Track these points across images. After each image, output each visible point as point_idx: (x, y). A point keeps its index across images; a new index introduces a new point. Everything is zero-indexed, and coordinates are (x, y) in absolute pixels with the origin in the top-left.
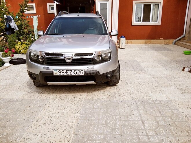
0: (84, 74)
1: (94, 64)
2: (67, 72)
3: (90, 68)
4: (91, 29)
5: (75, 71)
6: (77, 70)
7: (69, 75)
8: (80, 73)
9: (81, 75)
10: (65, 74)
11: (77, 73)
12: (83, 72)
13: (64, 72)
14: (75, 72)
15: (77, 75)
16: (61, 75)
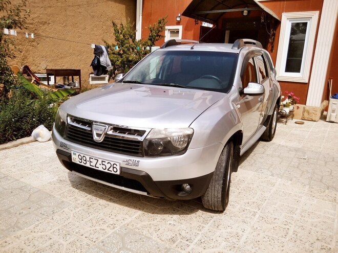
0: (118, 173)
1: (143, 157)
2: (90, 162)
3: (131, 162)
4: (208, 76)
5: (103, 163)
6: (107, 162)
7: (94, 168)
8: (111, 169)
9: (113, 172)
10: (88, 165)
11: (107, 168)
12: (118, 168)
13: (86, 160)
14: (103, 165)
15: (106, 171)
16: (82, 164)
